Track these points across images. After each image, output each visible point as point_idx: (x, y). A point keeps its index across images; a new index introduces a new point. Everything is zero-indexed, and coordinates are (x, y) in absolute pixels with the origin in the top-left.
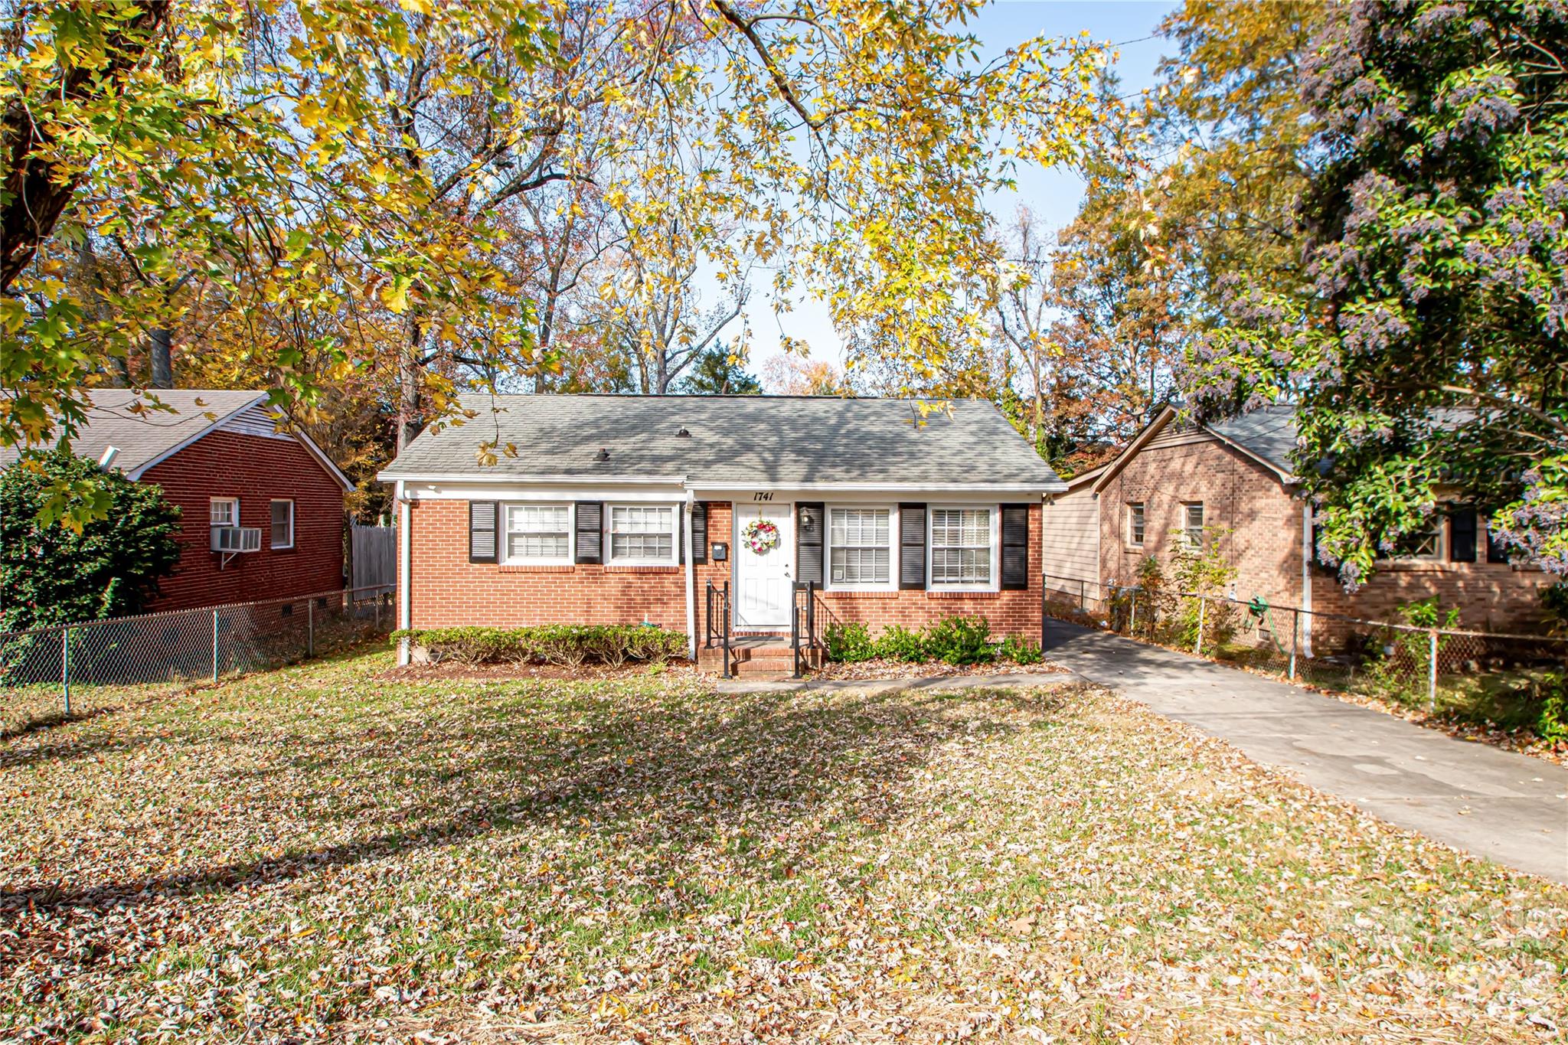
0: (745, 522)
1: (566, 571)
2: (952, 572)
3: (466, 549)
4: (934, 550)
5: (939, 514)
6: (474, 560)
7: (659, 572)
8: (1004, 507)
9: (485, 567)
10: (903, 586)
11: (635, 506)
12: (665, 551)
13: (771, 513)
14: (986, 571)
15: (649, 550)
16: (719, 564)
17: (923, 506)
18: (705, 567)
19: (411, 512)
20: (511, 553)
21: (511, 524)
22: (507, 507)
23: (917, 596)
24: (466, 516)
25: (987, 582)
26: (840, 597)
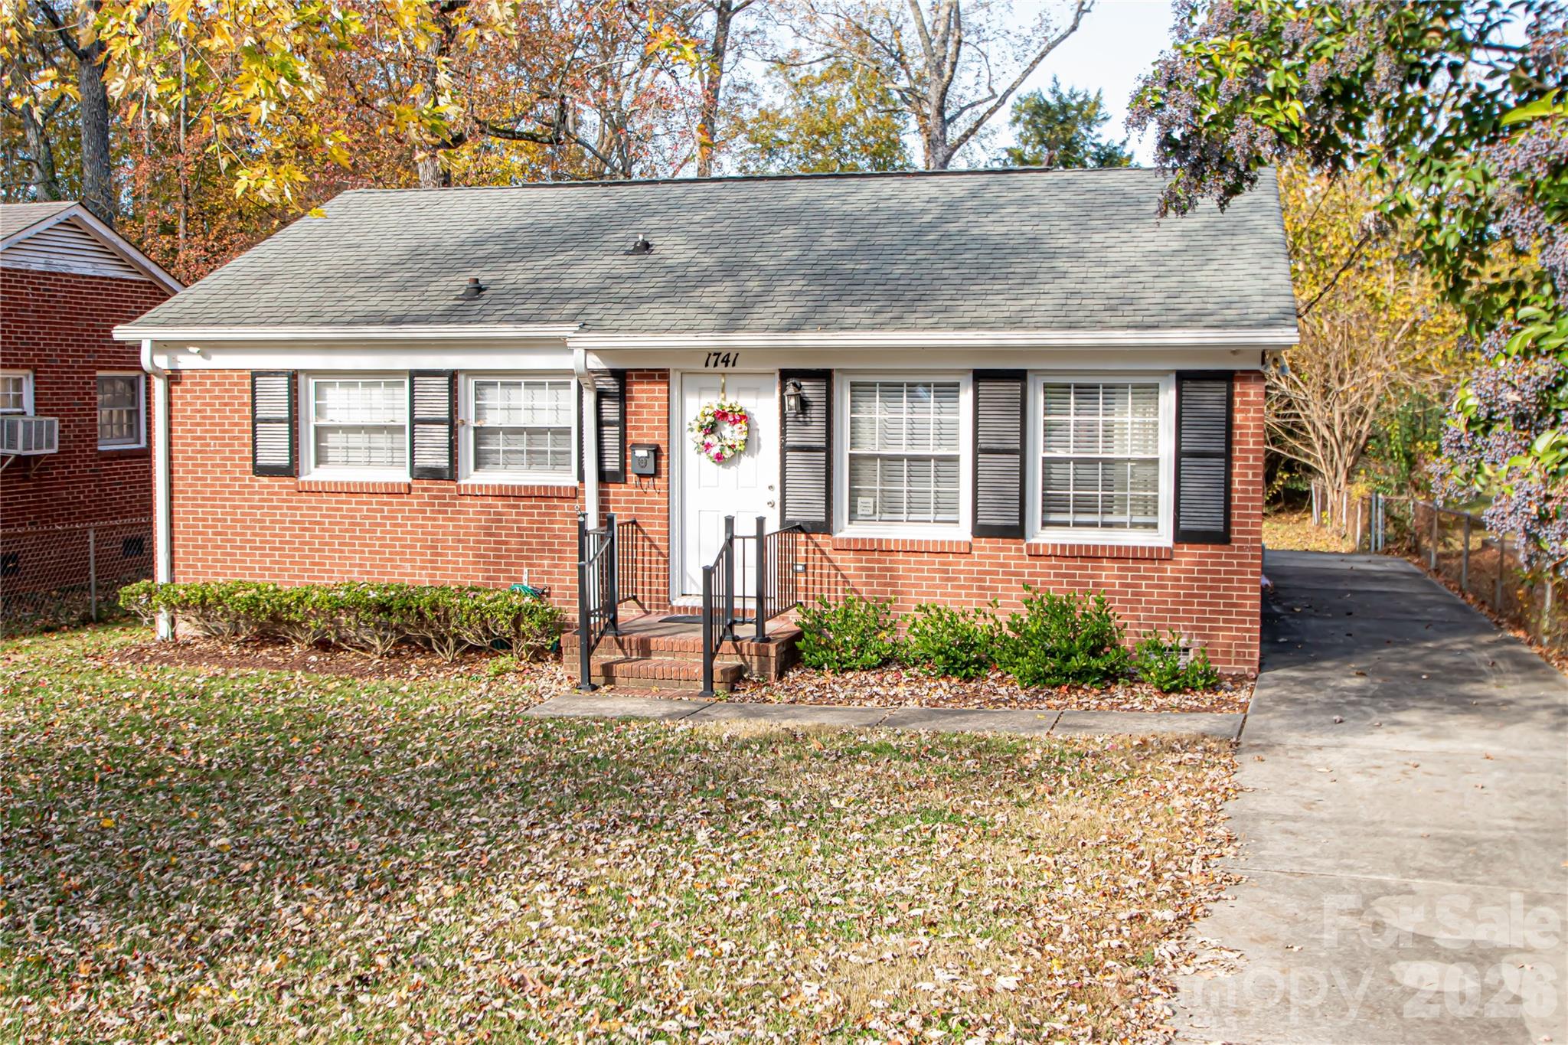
0: (697, 406)
1: (393, 491)
2: (1084, 505)
3: (247, 452)
4: (1047, 461)
5: (1056, 391)
6: (260, 471)
7: (546, 495)
8: (1183, 378)
9: (276, 483)
10: (981, 531)
11: (512, 378)
12: (559, 460)
13: (740, 390)
14: (1151, 505)
15: (534, 458)
16: (645, 482)
17: (1020, 376)
18: (623, 488)
19: (170, 391)
20: (320, 461)
21: (320, 411)
22: (312, 382)
23: (1007, 551)
24: (247, 398)
25: (1155, 526)
26: (861, 548)
